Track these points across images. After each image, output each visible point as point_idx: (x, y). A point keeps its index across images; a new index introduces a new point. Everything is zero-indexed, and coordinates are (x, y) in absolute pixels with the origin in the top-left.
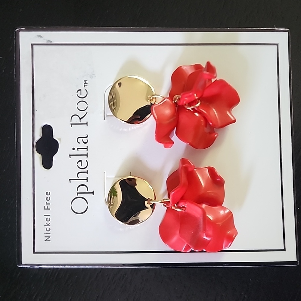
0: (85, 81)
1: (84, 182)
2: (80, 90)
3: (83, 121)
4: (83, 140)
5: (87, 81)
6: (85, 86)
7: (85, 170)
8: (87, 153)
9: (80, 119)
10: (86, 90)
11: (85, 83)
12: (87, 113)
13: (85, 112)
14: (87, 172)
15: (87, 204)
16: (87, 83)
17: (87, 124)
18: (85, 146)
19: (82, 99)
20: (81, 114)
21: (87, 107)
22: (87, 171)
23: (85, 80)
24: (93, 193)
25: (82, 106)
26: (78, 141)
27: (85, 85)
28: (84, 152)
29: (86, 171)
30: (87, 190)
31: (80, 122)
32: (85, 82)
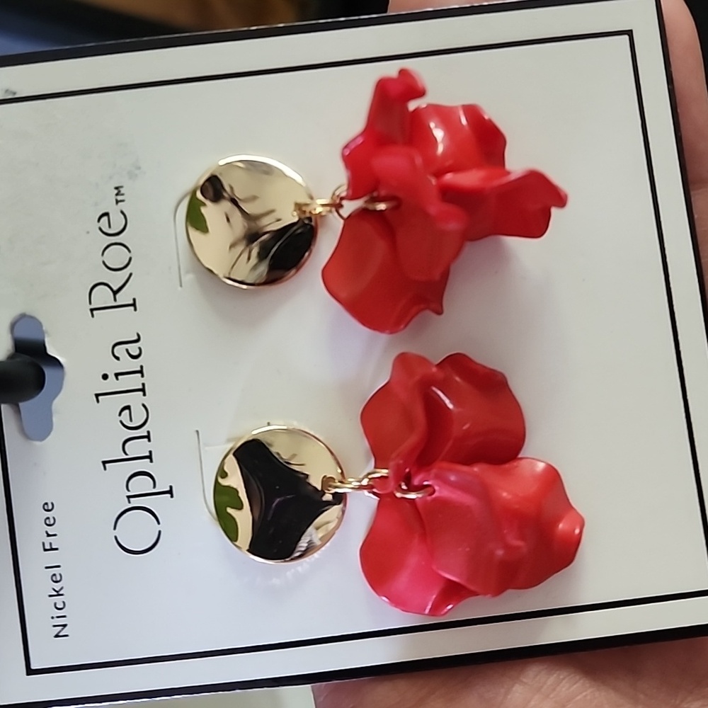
0: (117, 188)
1: (143, 465)
2: (106, 214)
3: (123, 298)
4: (127, 350)
5: (122, 187)
6: (117, 202)
7: (143, 431)
8: (143, 385)
9: (115, 293)
10: (122, 212)
11: (117, 194)
12: (131, 275)
13: (125, 273)
14: (148, 437)
15: (159, 523)
16: (123, 195)
17: (134, 305)
18: (134, 365)
19: (115, 238)
20: (116, 280)
21: (130, 259)
22: (148, 432)
23: (117, 185)
24: (170, 492)
25: (116, 257)
26: (117, 354)
27: (119, 198)
28: (134, 381)
29: (146, 434)
30: (155, 486)
31: (115, 300)
32: (116, 191)
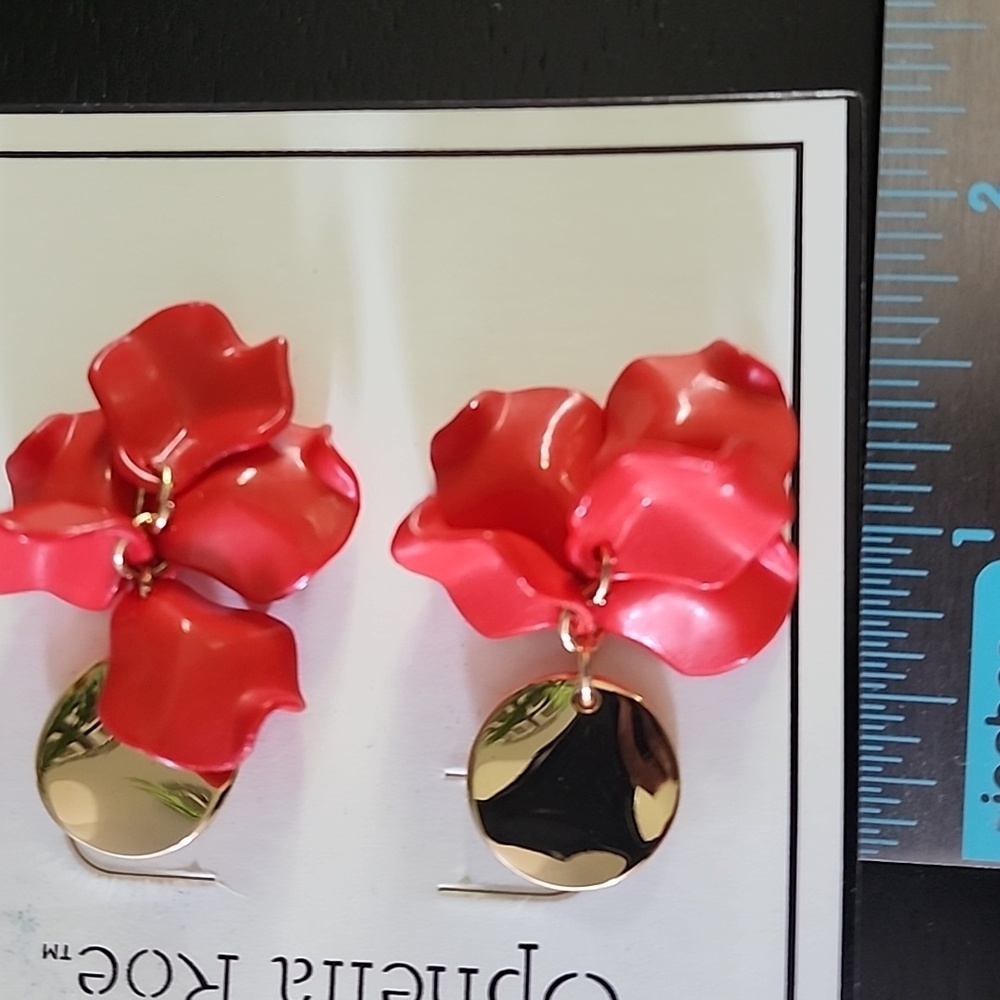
0: (45, 955)
1: (480, 985)
2: (82, 977)
3: (214, 977)
4: (297, 981)
5: (45, 946)
6: (66, 958)
7: (428, 978)
8: (355, 964)
9: (205, 986)
10: (83, 952)
11: (55, 956)
12: (181, 956)
13: (177, 963)
14: (437, 970)
15: (574, 975)
16: (56, 946)
17: (227, 958)
18: (321, 973)
19: (119, 970)
20: (186, 981)
21: (157, 952)
22: (430, 968)
23: (42, 954)
24: (528, 948)
25: (149, 974)
27: (60, 954)
28: (347, 977)
29: (432, 973)
30: (515, 972)
31: (215, 987)
32: (50, 956)
